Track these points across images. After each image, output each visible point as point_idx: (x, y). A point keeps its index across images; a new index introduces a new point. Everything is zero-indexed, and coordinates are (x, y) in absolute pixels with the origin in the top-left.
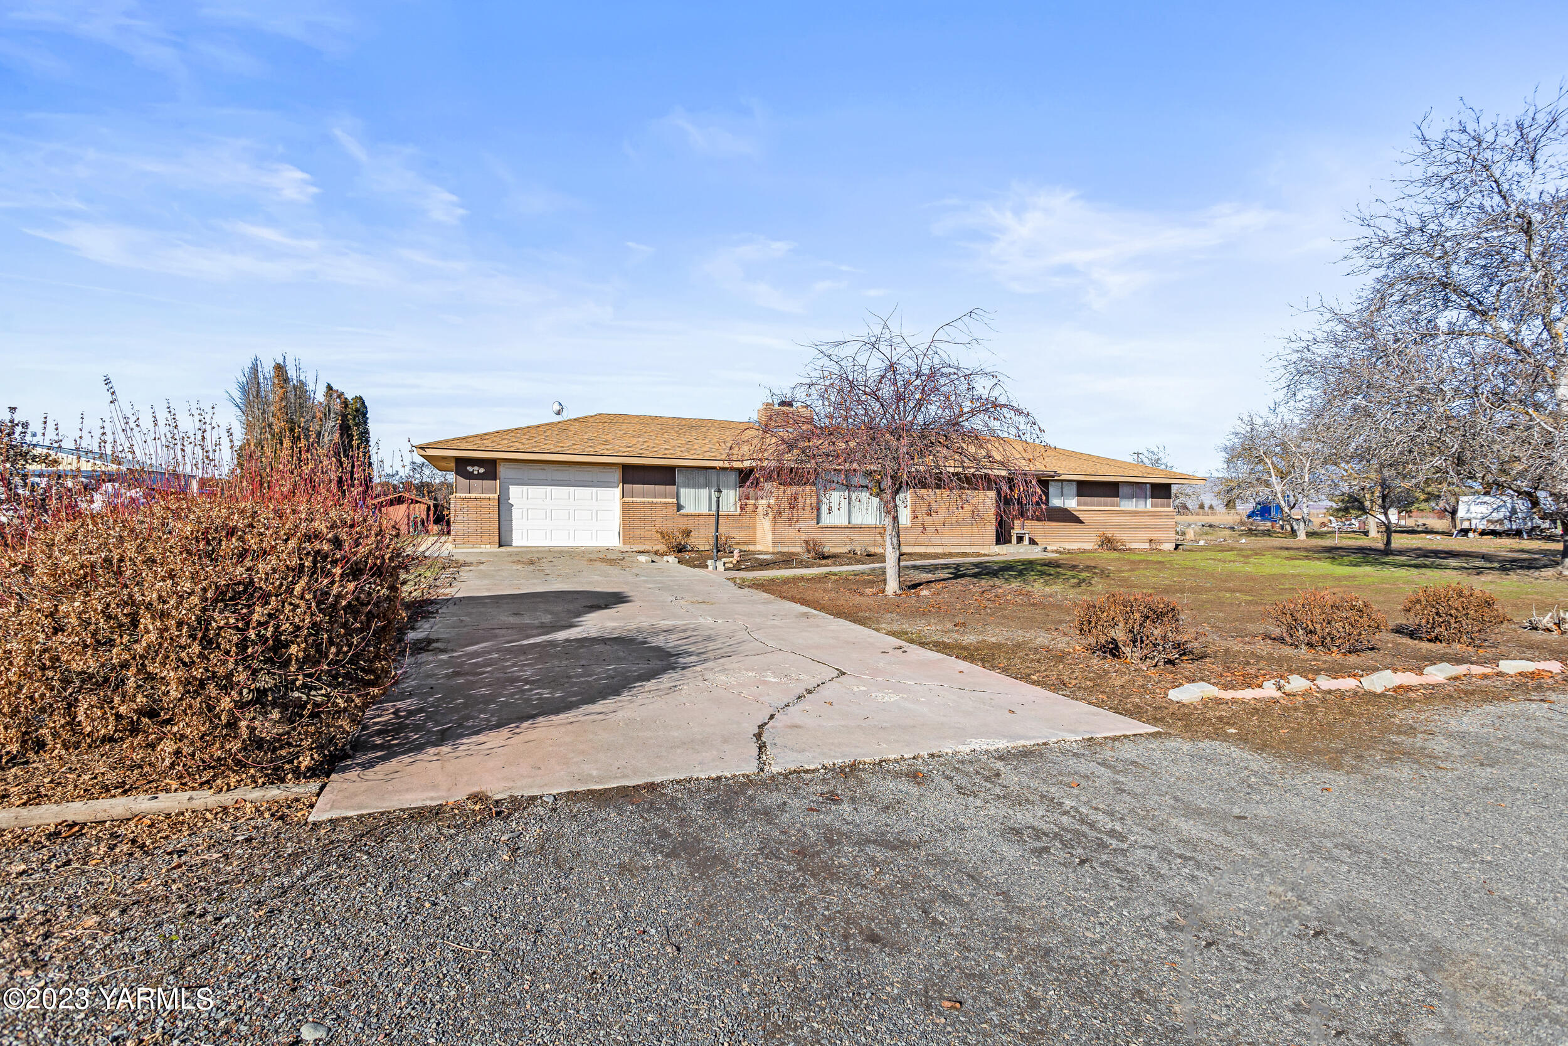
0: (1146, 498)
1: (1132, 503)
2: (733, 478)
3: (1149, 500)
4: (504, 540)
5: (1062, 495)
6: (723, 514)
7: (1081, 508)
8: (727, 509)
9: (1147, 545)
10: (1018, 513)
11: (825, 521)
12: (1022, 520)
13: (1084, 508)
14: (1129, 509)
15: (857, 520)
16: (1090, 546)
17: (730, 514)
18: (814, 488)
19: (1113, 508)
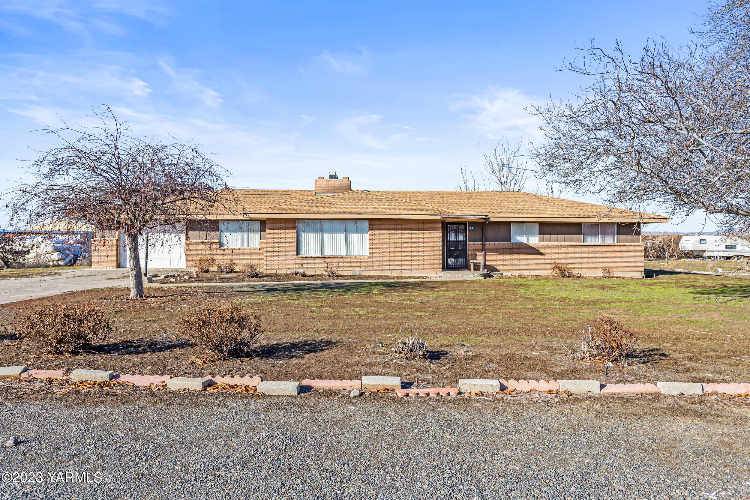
0: (614, 235)
1: (597, 239)
2: (257, 226)
3: (616, 237)
4: (122, 264)
5: (525, 233)
6: (248, 248)
7: (542, 243)
8: (252, 246)
9: (600, 274)
10: (481, 247)
11: (303, 253)
12: (484, 252)
13: (545, 243)
14: (593, 243)
15: (328, 252)
16: (547, 273)
17: (253, 248)
18: (295, 231)
19: (575, 243)
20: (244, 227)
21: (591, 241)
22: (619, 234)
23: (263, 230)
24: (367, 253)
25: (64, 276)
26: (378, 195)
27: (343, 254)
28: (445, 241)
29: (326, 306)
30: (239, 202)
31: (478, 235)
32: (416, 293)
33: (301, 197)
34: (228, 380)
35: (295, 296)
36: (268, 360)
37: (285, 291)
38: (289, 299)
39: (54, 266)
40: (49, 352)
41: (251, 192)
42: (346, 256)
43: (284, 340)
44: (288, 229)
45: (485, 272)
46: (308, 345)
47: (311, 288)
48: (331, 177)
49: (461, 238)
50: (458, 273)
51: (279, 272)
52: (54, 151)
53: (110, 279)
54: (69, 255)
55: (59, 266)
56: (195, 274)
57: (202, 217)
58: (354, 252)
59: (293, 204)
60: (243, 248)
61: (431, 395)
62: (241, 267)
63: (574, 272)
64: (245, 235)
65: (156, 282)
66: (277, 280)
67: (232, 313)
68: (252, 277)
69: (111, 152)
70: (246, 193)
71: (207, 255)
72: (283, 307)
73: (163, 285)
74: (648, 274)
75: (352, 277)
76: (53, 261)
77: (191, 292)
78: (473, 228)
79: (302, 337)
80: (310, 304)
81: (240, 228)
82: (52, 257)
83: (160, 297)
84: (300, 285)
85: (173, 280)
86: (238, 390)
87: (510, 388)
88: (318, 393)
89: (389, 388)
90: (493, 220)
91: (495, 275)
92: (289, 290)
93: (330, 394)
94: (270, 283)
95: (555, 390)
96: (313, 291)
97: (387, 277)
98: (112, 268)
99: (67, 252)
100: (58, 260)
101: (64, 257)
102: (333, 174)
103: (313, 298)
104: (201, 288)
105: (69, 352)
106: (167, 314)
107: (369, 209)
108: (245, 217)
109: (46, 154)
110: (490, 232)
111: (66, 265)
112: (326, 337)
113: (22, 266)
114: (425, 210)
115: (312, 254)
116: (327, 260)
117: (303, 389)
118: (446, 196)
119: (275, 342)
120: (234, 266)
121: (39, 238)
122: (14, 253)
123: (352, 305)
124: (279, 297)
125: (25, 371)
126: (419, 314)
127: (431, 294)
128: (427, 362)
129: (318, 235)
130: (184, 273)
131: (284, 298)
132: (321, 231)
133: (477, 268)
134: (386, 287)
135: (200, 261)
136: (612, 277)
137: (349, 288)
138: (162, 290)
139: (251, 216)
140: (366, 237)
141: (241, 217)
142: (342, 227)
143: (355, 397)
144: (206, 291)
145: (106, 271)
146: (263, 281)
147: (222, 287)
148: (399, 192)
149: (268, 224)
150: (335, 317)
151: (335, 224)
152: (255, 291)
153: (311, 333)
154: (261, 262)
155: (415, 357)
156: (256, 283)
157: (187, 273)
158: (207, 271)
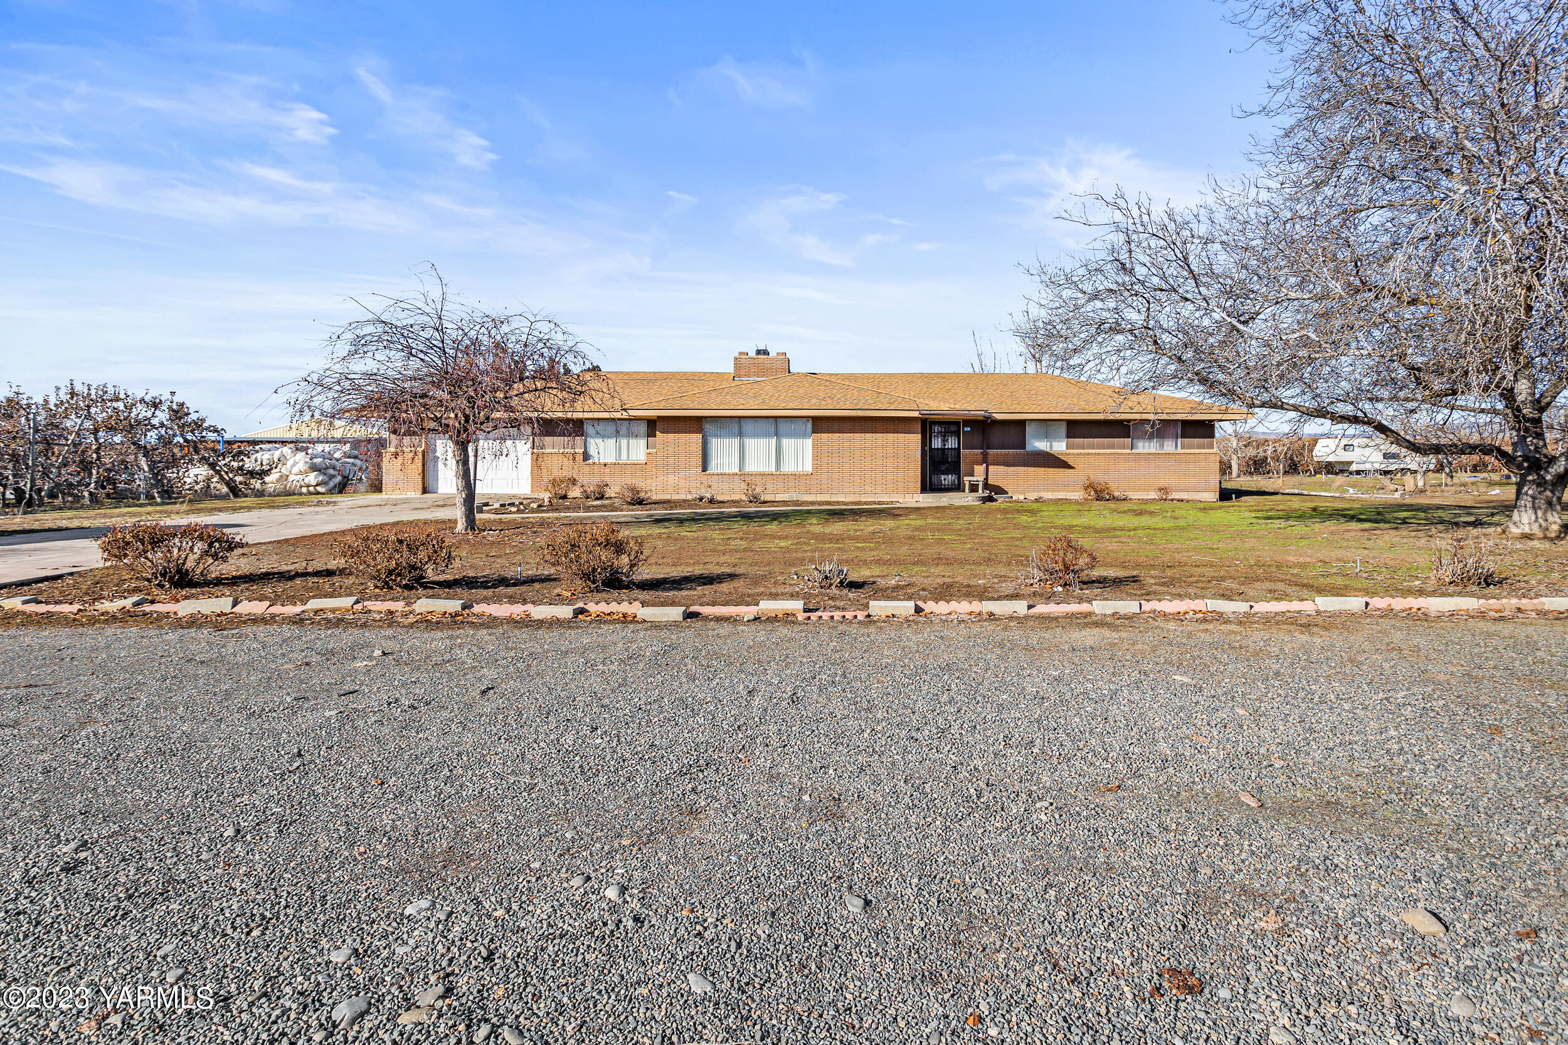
0: (1177, 438)
1: (1152, 444)
2: (643, 428)
3: (1179, 440)
4: (430, 487)
5: (1047, 436)
6: (629, 462)
7: (1071, 451)
8: (634, 458)
9: (1153, 495)
10: (980, 457)
11: (713, 468)
12: (985, 465)
13: (1075, 451)
14: (1146, 451)
15: (751, 467)
16: (1078, 495)
17: (636, 462)
18: (700, 436)
19: (1119, 451)
20: (623, 430)
21: (1145, 447)
22: (1183, 436)
23: (651, 434)
24: (809, 468)
25: (342, 505)
26: (830, 380)
27: (773, 469)
28: (927, 448)
29: (736, 539)
30: (616, 395)
31: (977, 438)
32: (871, 521)
33: (712, 383)
34: (603, 607)
35: (695, 527)
36: (651, 592)
37: (681, 521)
38: (687, 532)
39: (310, 493)
40: (376, 587)
41: (634, 376)
42: (778, 473)
43: (674, 574)
44: (690, 432)
45: (987, 493)
46: (704, 578)
47: (719, 518)
48: (759, 352)
49: (952, 443)
50: (944, 497)
51: (675, 497)
52: (353, 325)
53: (416, 509)
54: (334, 476)
55: (318, 493)
56: (546, 500)
57: (560, 415)
58: (789, 467)
59: (698, 395)
60: (621, 462)
61: (835, 618)
62: (617, 490)
63: (1116, 494)
64: (624, 442)
65: (488, 512)
66: (671, 508)
67: (608, 536)
68: (634, 505)
69: (433, 325)
70: (626, 378)
71: (566, 473)
72: (676, 539)
73: (500, 516)
74: (1225, 495)
75: (784, 503)
76: (308, 486)
77: (542, 523)
78: (969, 429)
79: (698, 570)
80: (715, 536)
81: (618, 432)
82: (306, 481)
83: (501, 530)
84: (703, 514)
85: (514, 509)
86: (615, 617)
87: (927, 610)
88: (706, 619)
89: (789, 612)
90: (999, 417)
91: (1001, 498)
92: (687, 520)
93: (719, 619)
94: (660, 512)
95: (978, 612)
96: (723, 521)
97: (838, 503)
98: (415, 494)
99: (332, 472)
100: (317, 485)
101: (327, 479)
102: (762, 347)
103: (721, 529)
104: (557, 519)
105: (400, 587)
106: (515, 549)
107: (814, 401)
108: (625, 415)
109: (343, 329)
110: (996, 436)
111: (330, 492)
112: (728, 570)
113: (261, 494)
114: (896, 404)
115: (727, 471)
116: (748, 479)
117: (690, 615)
118: (933, 382)
119: (662, 576)
120: (607, 489)
121: (286, 450)
122: (246, 474)
123: (773, 537)
124: (673, 529)
125: (357, 602)
126: (860, 545)
127: (889, 523)
128: (845, 591)
129: (736, 442)
130: (529, 501)
131: (678, 529)
132: (741, 434)
133: (974, 488)
134: (830, 515)
135: (554, 482)
136: (1172, 500)
137: (775, 517)
138: (501, 521)
139: (633, 413)
140: (808, 443)
141: (618, 415)
142: (772, 429)
143: (748, 621)
144: (565, 522)
145: (407, 499)
146: (650, 510)
147: (589, 518)
148: (863, 374)
149: (659, 425)
150: (745, 550)
151: (761, 425)
152: (638, 522)
153: (708, 566)
154: (648, 482)
155: (831, 585)
156: (640, 512)
157: (534, 500)
158: (564, 497)
